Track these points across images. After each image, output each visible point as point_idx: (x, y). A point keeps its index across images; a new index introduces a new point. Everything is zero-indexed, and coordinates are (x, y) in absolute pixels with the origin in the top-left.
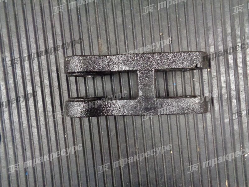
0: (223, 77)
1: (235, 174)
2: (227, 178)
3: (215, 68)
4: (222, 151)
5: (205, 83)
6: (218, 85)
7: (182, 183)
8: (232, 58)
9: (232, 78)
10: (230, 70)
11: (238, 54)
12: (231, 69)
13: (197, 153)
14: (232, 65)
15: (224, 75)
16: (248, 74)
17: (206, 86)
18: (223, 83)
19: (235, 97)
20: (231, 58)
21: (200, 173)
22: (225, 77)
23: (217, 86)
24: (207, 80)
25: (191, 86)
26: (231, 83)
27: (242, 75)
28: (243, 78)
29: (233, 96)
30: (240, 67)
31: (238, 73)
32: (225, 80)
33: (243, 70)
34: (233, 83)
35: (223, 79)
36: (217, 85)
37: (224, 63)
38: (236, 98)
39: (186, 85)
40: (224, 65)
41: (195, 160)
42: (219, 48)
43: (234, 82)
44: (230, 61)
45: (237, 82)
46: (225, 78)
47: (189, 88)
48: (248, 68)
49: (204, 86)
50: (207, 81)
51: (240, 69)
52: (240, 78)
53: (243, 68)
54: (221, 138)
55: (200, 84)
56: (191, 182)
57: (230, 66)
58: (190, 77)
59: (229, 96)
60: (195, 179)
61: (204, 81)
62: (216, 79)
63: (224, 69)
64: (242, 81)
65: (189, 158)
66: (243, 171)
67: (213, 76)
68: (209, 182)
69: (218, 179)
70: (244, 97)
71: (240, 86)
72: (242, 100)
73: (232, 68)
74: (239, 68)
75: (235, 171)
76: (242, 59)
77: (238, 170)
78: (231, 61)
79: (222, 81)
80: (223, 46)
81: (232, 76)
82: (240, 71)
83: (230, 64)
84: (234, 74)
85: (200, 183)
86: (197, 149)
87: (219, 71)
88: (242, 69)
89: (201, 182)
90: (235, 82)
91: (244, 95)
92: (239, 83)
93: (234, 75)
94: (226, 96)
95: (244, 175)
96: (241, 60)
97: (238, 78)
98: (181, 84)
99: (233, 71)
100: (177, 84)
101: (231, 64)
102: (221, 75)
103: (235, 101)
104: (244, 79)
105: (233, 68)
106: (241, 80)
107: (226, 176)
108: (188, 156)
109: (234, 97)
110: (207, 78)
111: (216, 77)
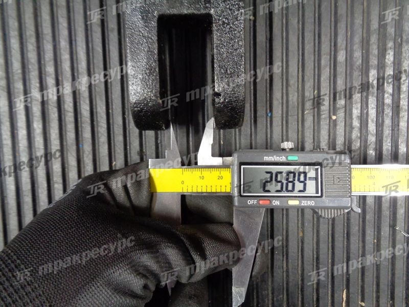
0: (357, 108)
1: (360, 281)
2: (345, 286)
4: (341, 239)
5: (323, 116)
6: (345, 123)
7: (268, 290)
8: (376, 76)
9: (372, 112)
10: (370, 97)
11: (387, 69)
12: (372, 96)
13: (298, 239)
15: (359, 105)
16: (400, 107)
17: (324, 123)
18: (355, 119)
19: (374, 146)
20: (373, 75)
21: (300, 274)
22: (360, 108)
23: (344, 124)
24: (327, 112)
25: (298, 122)
26: (369, 121)
27: (390, 108)
28: (391, 114)
29: (370, 145)
30: (387, 93)
31: (383, 103)
32: (359, 115)
33: (393, 100)
34: (372, 121)
35: (356, 112)
36: (344, 122)
39: (290, 117)
41: (293, 252)
42: (355, 56)
43: (375, 120)
45: (380, 120)
46: (359, 111)
47: (294, 124)
48: (401, 97)
49: (321, 123)
50: (328, 114)
51: (388, 97)
52: (385, 113)
53: (393, 95)
55: (314, 118)
56: (283, 289)
58: (298, 104)
59: (363, 145)
60: (290, 284)
61: (322, 113)
62: (344, 111)
64: (388, 119)
65: (283, 247)
66: (375, 275)
67: (338, 106)
68: (315, 290)
69: (330, 286)
70: (390, 148)
71: (384, 128)
73: (373, 93)
74: (386, 95)
75: (360, 275)
77: (366, 274)
79: (354, 116)
80: (362, 53)
81: (373, 108)
82: (388, 100)
84: (377, 106)
85: (298, 292)
86: (298, 233)
88: (391, 97)
89: (300, 289)
90: (377, 119)
91: (390, 145)
92: (383, 121)
93: (376, 107)
94: (359, 144)
95: (375, 283)
97: (383, 112)
98: (281, 116)
99: (375, 99)
100: (274, 116)
102: (354, 105)
104: (392, 116)
105: (375, 94)
106: (388, 116)
107: (345, 281)
108: (283, 243)
109: (373, 146)
110: (328, 108)
111: (344, 109)
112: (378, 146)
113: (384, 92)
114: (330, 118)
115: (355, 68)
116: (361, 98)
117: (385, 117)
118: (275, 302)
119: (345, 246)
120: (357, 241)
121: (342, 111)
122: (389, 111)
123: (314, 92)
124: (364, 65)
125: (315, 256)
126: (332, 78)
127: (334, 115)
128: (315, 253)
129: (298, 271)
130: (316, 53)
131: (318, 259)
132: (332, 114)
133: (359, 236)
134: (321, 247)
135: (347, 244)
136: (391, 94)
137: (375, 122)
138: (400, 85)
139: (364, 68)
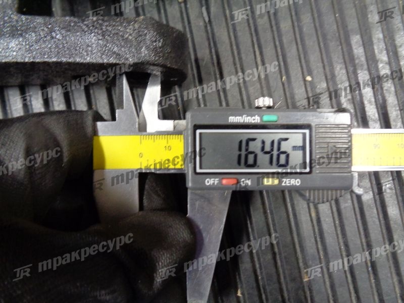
3: (321, 70)
4: (365, 276)
8: (361, 43)
10: (359, 72)
12: (362, 69)
14: (363, 59)
20: (356, 42)
26: (366, 102)
28: (393, 89)
30: (382, 62)
34: (370, 102)
37: (341, 57)
40: (342, 61)
43: (373, 100)
44: (355, 51)
51: (383, 67)
52: (385, 88)
54: (359, 242)
57: (357, 61)
63: (344, 71)
64: (391, 95)
67: (318, 91)
71: (389, 109)
73: (362, 65)
74: (381, 65)
76: (385, 43)
78: (359, 51)
80: (335, 17)
82: (385, 71)
83: (356, 57)
87: (333, 76)
88: (388, 67)
90: (375, 98)
92: (385, 101)
96: (382, 45)
97: (382, 89)
99: (366, 72)
101: (358, 58)
104: (396, 92)
105: (365, 67)
111: (327, 93)
113: (377, 61)
115: (329, 37)
116: (348, 76)
117: (387, 95)
119: (374, 285)
120: (389, 275)
121: (325, 97)
122: (389, 85)
123: (282, 79)
124: (342, 32)
126: (302, 56)
130: (274, 28)
133: (390, 267)
134: (338, 293)
135: (375, 282)
136: (386, 63)
137: (374, 103)
138: (396, 49)
139: (342, 36)
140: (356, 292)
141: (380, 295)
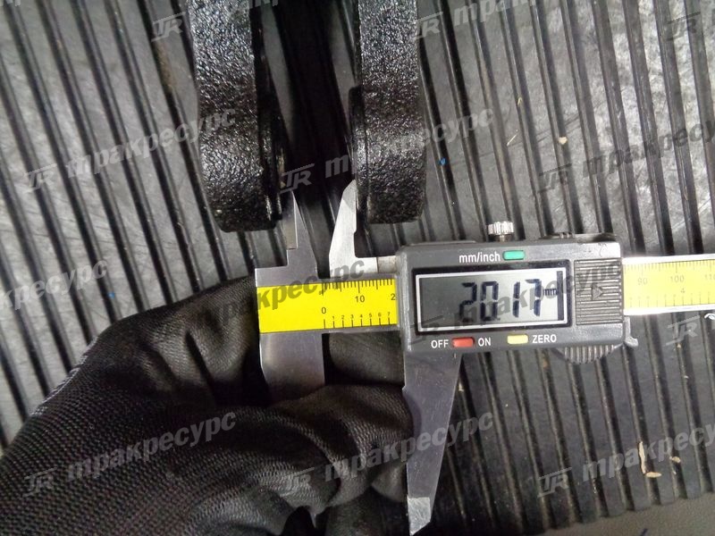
0: (602, 115)
1: (664, 420)
2: (639, 437)
3: (571, 87)
5: (542, 143)
6: (586, 147)
7: (505, 471)
8: (627, 44)
9: (632, 115)
10: (623, 87)
11: (645, 26)
12: (627, 84)
13: (541, 375)
14: (628, 68)
15: (605, 108)
16: (682, 94)
17: (547, 155)
18: (602, 135)
19: (647, 178)
20: (621, 45)
21: (556, 433)
22: (607, 112)
23: (583, 149)
24: (548, 133)
25: (498, 164)
26: (630, 132)
27: (664, 101)
28: (667, 111)
29: (638, 176)
30: (654, 72)
31: (649, 93)
32: (609, 125)
33: (665, 83)
34: (635, 130)
35: (602, 121)
36: (583, 145)
37: (599, 67)
38: (650, 182)
39: (481, 159)
40: (601, 73)
41: (537, 399)
42: (580, 15)
43: (639, 127)
44: (618, 57)
45: (649, 125)
46: (607, 119)
47: (491, 169)
48: (680, 73)
49: (542, 156)
50: (551, 136)
51: (656, 80)
52: (656, 110)
53: (664, 74)
55: (526, 151)
56: (532, 465)
57: (620, 73)
58: (492, 131)
59: (625, 179)
60: (543, 454)
61: (539, 137)
62: (579, 124)
63: (602, 88)
64: (663, 120)
65: (516, 393)
66: (689, 405)
67: (566, 117)
68: (588, 454)
69: (613, 442)
70: (676, 174)
72: (668, 184)
73: (627, 79)
74: (652, 78)
75: (662, 411)
76: (660, 44)
77: (673, 407)
78: (623, 57)
79: (600, 131)
80: (593, 5)
81: (631, 108)
82: (657, 86)
83: (619, 65)
84: (638, 101)
85: (559, 462)
86: (538, 363)
87: (587, 96)
88: (661, 79)
89: (561, 459)
90: (642, 126)
91: (675, 167)
92: (655, 128)
93: (636, 104)
94: (617, 180)
95: (691, 418)
96: (656, 47)
97: (652, 111)
98: (464, 159)
99: (632, 88)
100: (451, 162)
101: (623, 68)
102: (595, 110)
103: (648, 191)
104: (670, 113)
105: (632, 80)
106: (662, 117)
107: (637, 428)
108: (515, 387)
109: (644, 177)
110: (549, 126)
111: (578, 120)
112: (654, 176)
113: (647, 72)
114: (556, 142)
115: (583, 38)
116: (607, 94)
117: (658, 119)
118: (522, 491)
119: (627, 367)
120: (647, 354)
121: (576, 126)
122: (662, 106)
123: (517, 102)
124: (601, 29)
125: (577, 396)
126: (545, 67)
127: (562, 136)
128: (575, 390)
129: (551, 428)
130: (507, 26)
131: (582, 399)
132: (557, 135)
133: (648, 345)
134: (584, 379)
135: (630, 364)
136: (660, 74)
137: (640, 132)
138: (674, 52)
139: (601, 35)
140: (608, 384)
141: (634, 378)
